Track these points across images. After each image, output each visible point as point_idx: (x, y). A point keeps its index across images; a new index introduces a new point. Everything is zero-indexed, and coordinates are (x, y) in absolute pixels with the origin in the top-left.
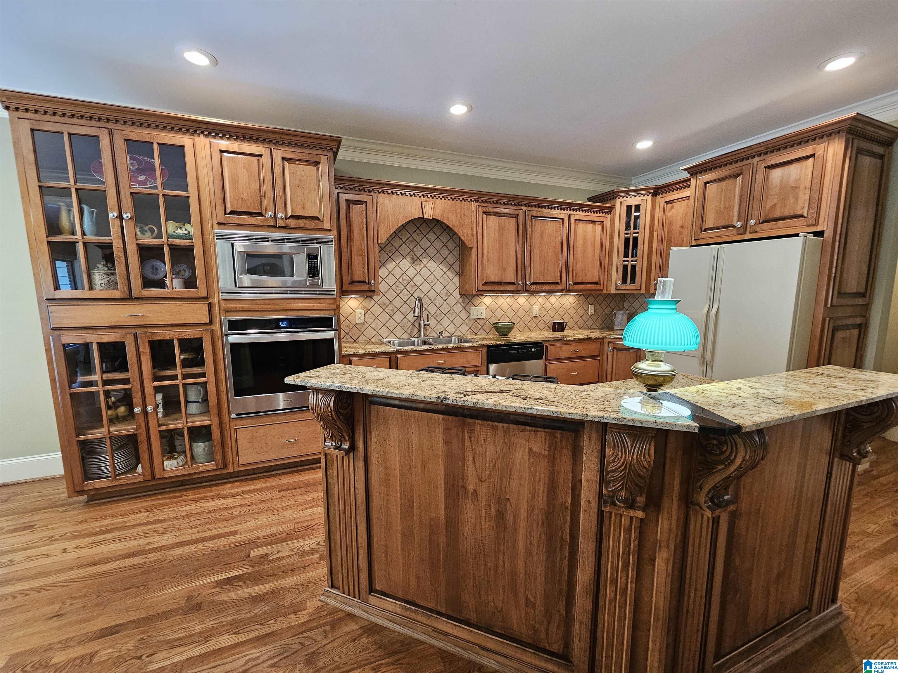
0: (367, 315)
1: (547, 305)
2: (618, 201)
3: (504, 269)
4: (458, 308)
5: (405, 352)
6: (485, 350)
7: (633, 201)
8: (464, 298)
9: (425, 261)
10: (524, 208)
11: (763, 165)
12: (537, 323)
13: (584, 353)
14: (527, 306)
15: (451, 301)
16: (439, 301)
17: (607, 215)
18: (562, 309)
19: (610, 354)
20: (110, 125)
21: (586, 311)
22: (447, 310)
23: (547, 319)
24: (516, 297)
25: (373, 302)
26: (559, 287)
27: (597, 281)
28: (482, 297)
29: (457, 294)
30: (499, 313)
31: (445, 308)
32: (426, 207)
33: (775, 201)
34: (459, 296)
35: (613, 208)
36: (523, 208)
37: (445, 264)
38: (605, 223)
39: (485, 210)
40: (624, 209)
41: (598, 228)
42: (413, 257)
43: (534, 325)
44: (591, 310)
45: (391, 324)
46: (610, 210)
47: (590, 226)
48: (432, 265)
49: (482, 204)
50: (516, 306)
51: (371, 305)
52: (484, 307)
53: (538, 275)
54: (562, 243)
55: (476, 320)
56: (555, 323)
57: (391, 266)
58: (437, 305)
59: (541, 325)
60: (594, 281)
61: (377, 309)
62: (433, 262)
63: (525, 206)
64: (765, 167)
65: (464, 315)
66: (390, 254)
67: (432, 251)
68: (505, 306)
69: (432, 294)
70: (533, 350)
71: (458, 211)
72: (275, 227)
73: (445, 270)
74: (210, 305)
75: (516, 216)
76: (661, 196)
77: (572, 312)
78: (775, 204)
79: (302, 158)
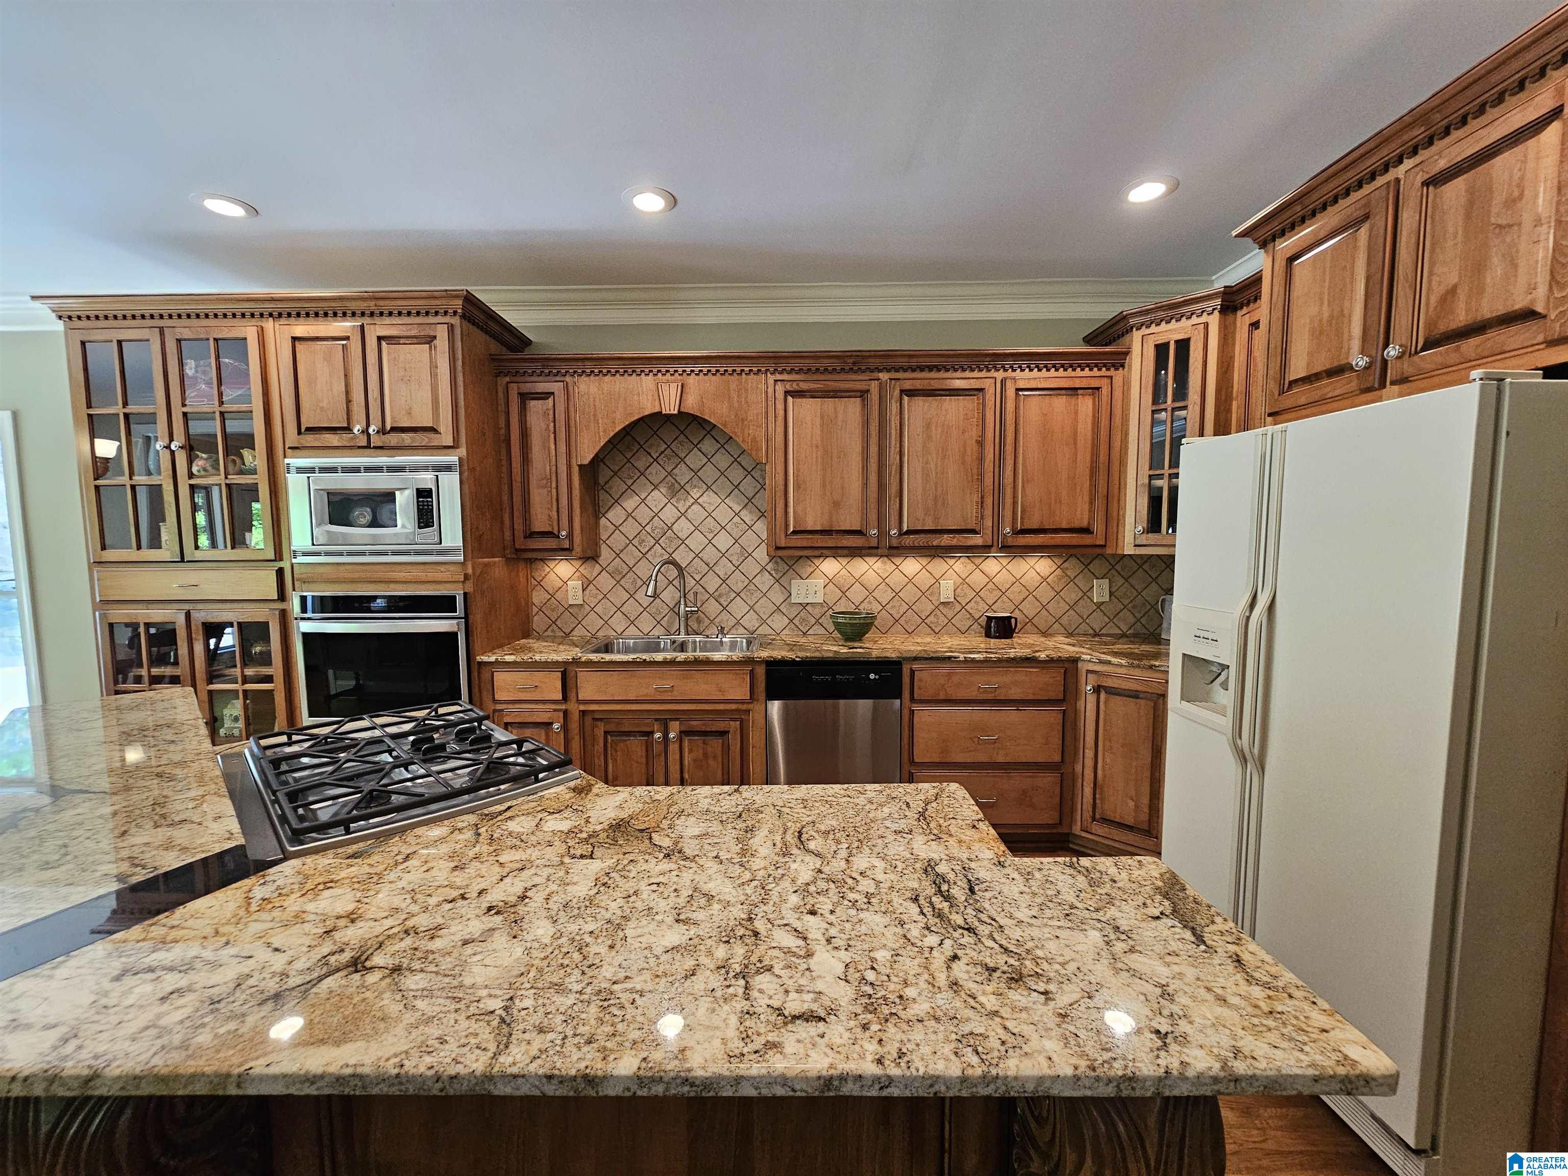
0: (587, 592)
1: (977, 579)
2: (1137, 335)
3: (836, 504)
4: (764, 582)
5: (590, 663)
6: (761, 671)
7: (1171, 332)
8: (777, 563)
9: (695, 493)
10: (884, 376)
11: (1419, 179)
12: (950, 616)
13: (1015, 693)
14: (924, 580)
15: (750, 567)
16: (724, 568)
17: (1112, 372)
18: (1017, 588)
19: (1091, 699)
20: (161, 323)
21: (1086, 594)
22: (741, 586)
23: (979, 610)
24: (898, 561)
25: (598, 568)
26: (977, 540)
27: (1085, 524)
28: (817, 562)
29: (762, 554)
30: (857, 594)
31: (737, 582)
32: (666, 393)
33: (1453, 279)
34: (767, 559)
35: (1127, 353)
36: (881, 375)
37: (737, 496)
38: (1105, 391)
39: (788, 387)
40: (1150, 353)
41: (1086, 405)
42: (673, 485)
43: (943, 620)
44: (1100, 591)
45: (631, 608)
46: (1119, 361)
47: (1060, 403)
48: (710, 499)
49: (785, 377)
50: (896, 579)
51: (595, 574)
52: (821, 582)
53: (920, 514)
54: (981, 443)
55: (804, 606)
56: (990, 619)
57: (630, 503)
58: (721, 574)
59: (962, 621)
60: (1077, 524)
61: (606, 582)
62: (711, 493)
63: (889, 371)
64: (1426, 184)
65: (777, 596)
66: (629, 482)
67: (709, 473)
68: (871, 578)
69: (710, 554)
70: (872, 676)
71: (734, 395)
72: (368, 447)
73: (737, 508)
74: (280, 572)
75: (863, 394)
76: (1245, 310)
77: (1045, 594)
78: (1455, 287)
79: (408, 334)
